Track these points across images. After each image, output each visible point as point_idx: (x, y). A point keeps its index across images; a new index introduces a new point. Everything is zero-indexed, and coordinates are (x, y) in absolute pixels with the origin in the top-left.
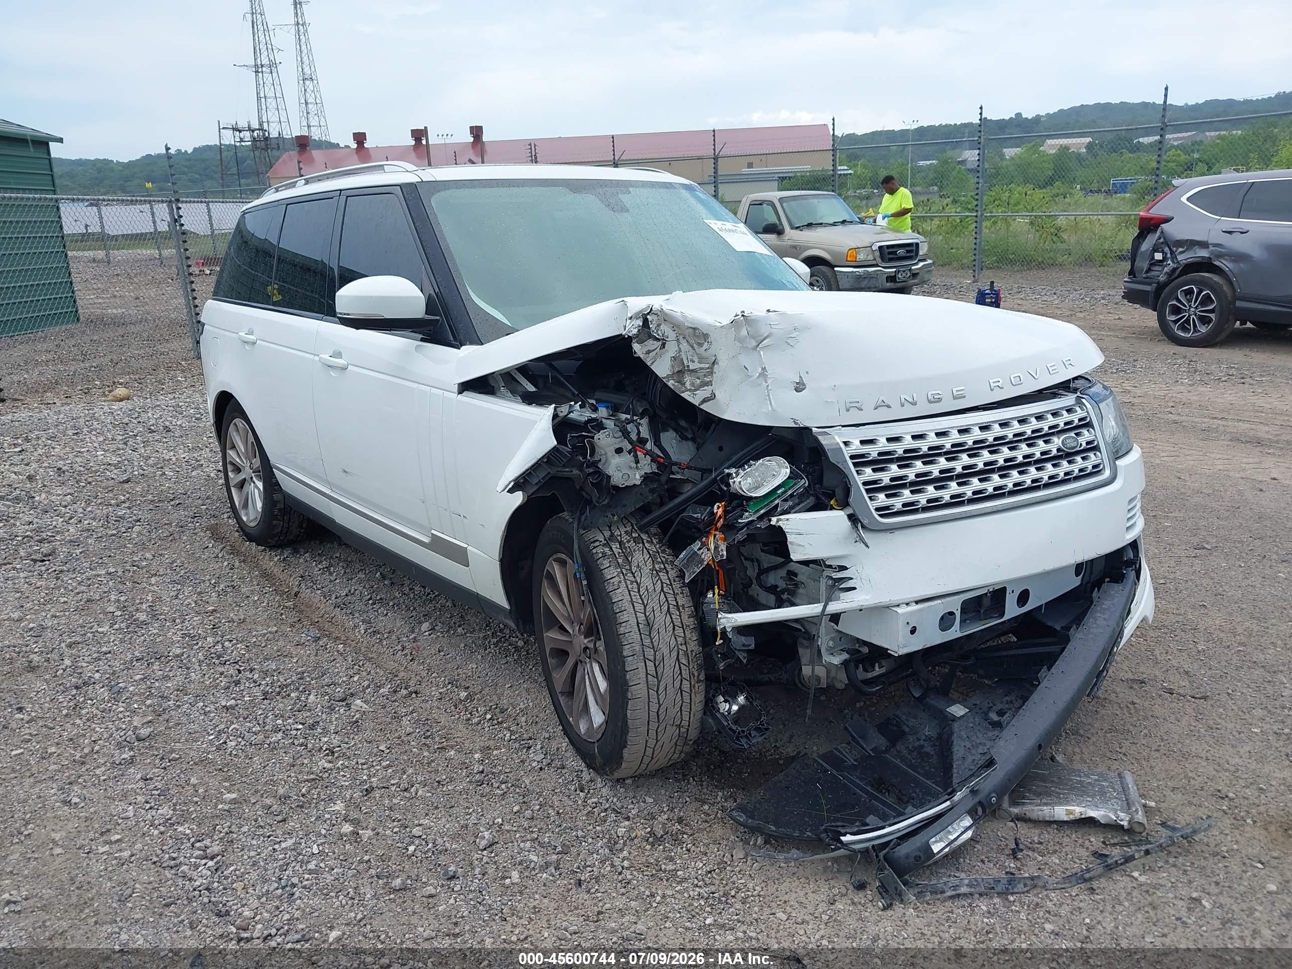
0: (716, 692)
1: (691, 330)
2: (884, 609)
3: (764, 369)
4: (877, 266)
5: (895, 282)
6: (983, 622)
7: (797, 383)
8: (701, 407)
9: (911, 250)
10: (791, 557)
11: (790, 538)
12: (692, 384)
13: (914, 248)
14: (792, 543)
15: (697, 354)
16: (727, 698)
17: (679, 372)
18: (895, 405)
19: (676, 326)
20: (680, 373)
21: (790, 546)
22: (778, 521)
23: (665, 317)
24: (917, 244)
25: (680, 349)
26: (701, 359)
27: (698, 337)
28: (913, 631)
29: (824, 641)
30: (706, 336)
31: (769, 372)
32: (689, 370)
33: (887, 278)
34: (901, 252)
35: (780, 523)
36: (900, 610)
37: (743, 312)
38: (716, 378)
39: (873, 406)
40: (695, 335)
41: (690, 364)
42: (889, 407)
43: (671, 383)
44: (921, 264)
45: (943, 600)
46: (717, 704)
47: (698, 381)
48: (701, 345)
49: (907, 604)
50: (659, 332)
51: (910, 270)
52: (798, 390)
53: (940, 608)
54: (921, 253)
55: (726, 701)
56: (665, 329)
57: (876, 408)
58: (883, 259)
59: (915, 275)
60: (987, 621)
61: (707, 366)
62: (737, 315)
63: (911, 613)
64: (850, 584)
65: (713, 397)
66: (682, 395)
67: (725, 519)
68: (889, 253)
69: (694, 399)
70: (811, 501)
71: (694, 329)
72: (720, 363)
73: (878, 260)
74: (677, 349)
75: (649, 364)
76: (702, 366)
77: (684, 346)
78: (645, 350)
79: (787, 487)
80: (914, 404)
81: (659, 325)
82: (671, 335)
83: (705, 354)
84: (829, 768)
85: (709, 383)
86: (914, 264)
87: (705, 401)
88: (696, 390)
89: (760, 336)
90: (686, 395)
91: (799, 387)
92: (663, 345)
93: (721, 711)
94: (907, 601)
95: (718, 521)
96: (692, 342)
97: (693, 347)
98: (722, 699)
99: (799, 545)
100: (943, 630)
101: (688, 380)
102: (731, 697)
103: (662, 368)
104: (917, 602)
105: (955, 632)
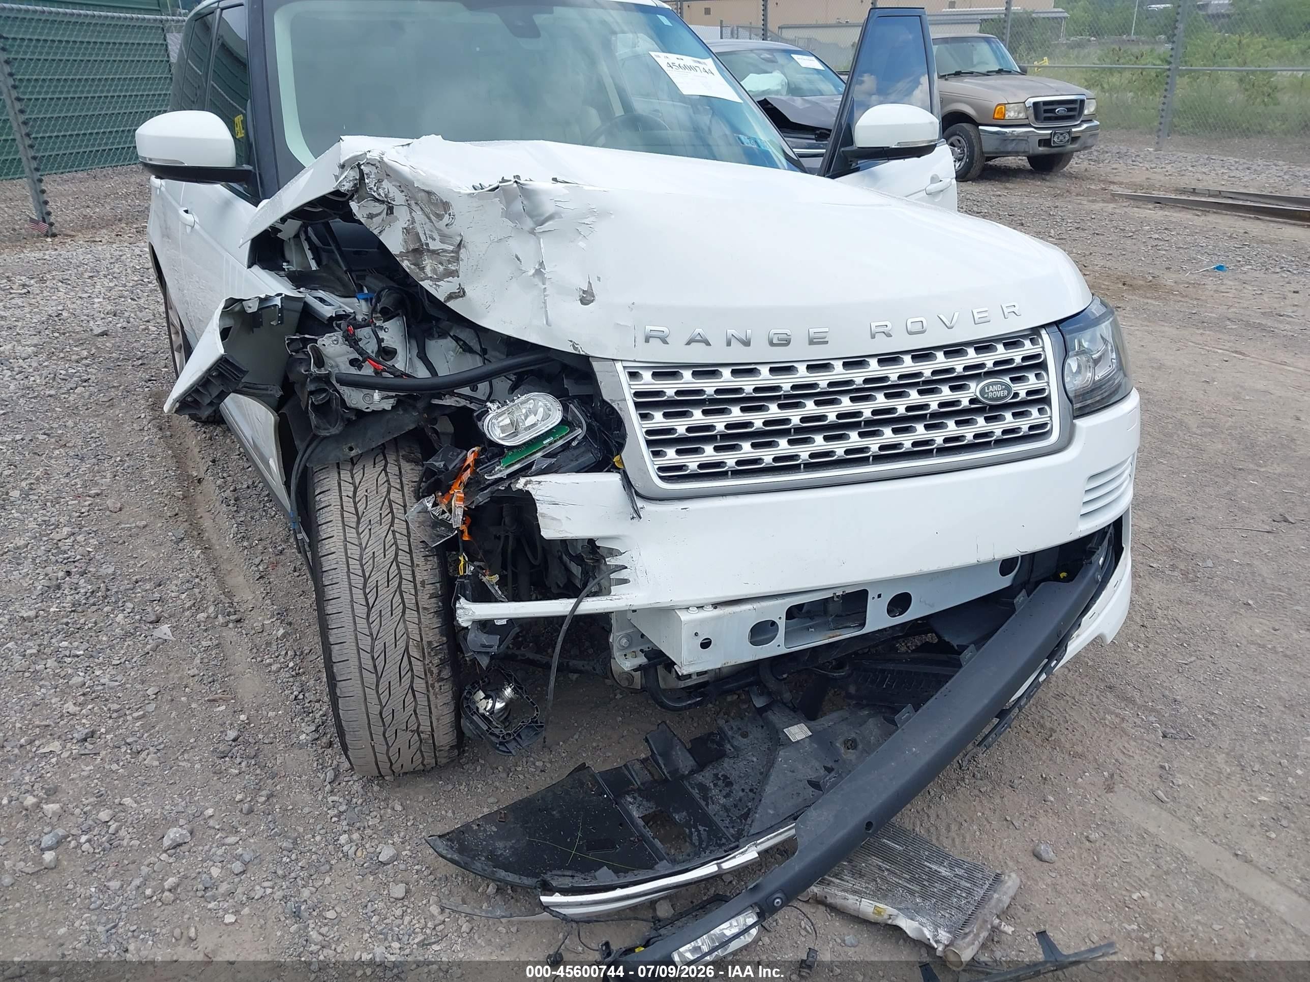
0: (474, 687)
1: (423, 194)
2: (665, 613)
3: (541, 264)
4: (1029, 125)
5: (1050, 146)
6: (831, 633)
7: (584, 292)
8: (448, 304)
9: (1074, 109)
10: (542, 534)
11: (541, 508)
12: (434, 271)
13: (1077, 106)
14: (543, 515)
15: (437, 229)
16: (489, 693)
17: (415, 251)
18: (718, 341)
19: (405, 185)
20: (418, 252)
21: (540, 519)
22: (526, 484)
23: (386, 171)
24: (1082, 101)
25: (413, 218)
26: (444, 238)
27: (435, 205)
28: (706, 644)
29: (617, 639)
30: (446, 206)
31: (548, 270)
32: (429, 251)
33: (1040, 141)
34: (1060, 110)
35: (529, 488)
36: (684, 616)
37: (518, 177)
38: (463, 267)
39: (686, 341)
40: (430, 200)
41: (429, 241)
42: (708, 344)
43: (405, 264)
44: (1085, 126)
45: (756, 605)
46: (475, 703)
47: (441, 268)
48: (440, 217)
49: (700, 607)
50: (381, 191)
51: (1069, 133)
52: (584, 301)
53: (751, 614)
54: (1086, 112)
55: (487, 697)
56: (389, 188)
57: (688, 343)
58: (1037, 118)
59: (1074, 139)
60: (838, 632)
61: (451, 248)
62: (503, 180)
63: (702, 622)
64: (623, 574)
65: (460, 294)
66: (421, 283)
67: (474, 472)
68: (1046, 111)
69: (440, 291)
70: (589, 458)
71: (429, 193)
72: (469, 246)
73: (1032, 117)
74: (409, 217)
75: (376, 232)
76: (446, 247)
77: (418, 215)
78: (366, 212)
79: (558, 436)
80: (747, 343)
81: (380, 181)
82: (399, 198)
83: (446, 231)
84: (607, 790)
85: (454, 274)
86: (1075, 126)
87: (451, 297)
88: (439, 280)
89: (541, 215)
90: (426, 284)
91: (587, 298)
92: (390, 210)
93: (481, 711)
94: (699, 603)
95: (466, 470)
96: (427, 210)
97: (429, 218)
98: (481, 694)
99: (553, 519)
100: (753, 643)
101: (428, 263)
102: (493, 693)
103: (394, 241)
104: (716, 605)
105: (777, 647)
